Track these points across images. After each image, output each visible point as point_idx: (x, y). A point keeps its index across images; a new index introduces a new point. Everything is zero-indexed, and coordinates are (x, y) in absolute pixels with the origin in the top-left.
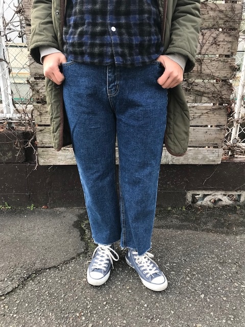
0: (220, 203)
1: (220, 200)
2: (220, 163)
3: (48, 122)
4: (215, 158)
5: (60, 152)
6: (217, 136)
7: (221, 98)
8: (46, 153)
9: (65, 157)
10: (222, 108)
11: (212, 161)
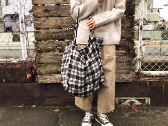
0: (134, 104)
1: (134, 102)
2: (131, 81)
3: (43, 62)
4: (129, 79)
5: (48, 77)
6: (129, 67)
7: (129, 48)
8: (41, 77)
9: (51, 79)
10: (130, 53)
11: (127, 80)
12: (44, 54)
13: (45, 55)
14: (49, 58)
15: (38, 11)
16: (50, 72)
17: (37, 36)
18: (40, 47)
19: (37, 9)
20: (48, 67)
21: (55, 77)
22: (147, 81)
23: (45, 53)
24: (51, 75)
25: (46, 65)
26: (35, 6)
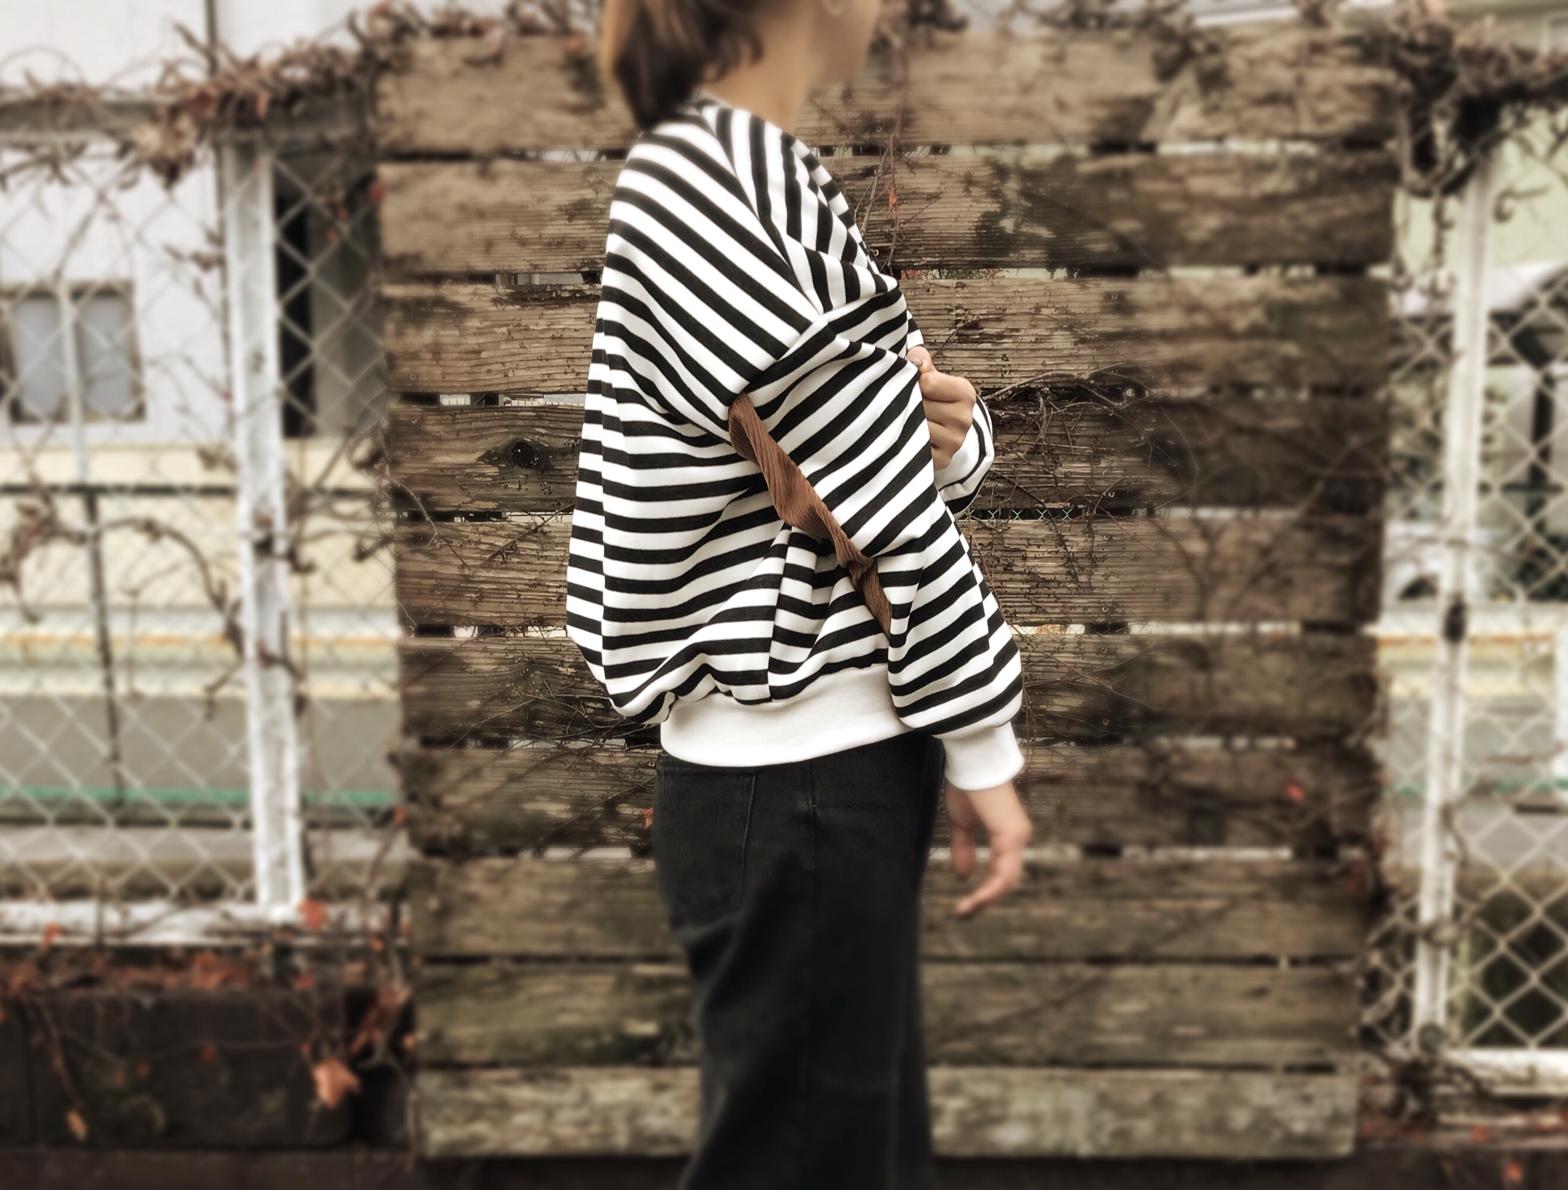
2: (1346, 1149)
3: (474, 943)
4: (1319, 1128)
5: (525, 1093)
6: (1322, 1010)
7: (1322, 825)
8: (457, 1094)
9: (550, 1113)
10: (1333, 869)
11: (1308, 1140)
12: (491, 870)
13: (495, 878)
14: (535, 913)
15: (443, 459)
16: (541, 1046)
17: (426, 697)
18: (450, 800)
19: (439, 439)
20: (521, 997)
21: (585, 1098)
22: (1509, 1145)
23: (498, 863)
24: (549, 1077)
25: (506, 978)
26: (415, 409)
